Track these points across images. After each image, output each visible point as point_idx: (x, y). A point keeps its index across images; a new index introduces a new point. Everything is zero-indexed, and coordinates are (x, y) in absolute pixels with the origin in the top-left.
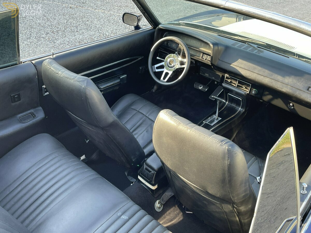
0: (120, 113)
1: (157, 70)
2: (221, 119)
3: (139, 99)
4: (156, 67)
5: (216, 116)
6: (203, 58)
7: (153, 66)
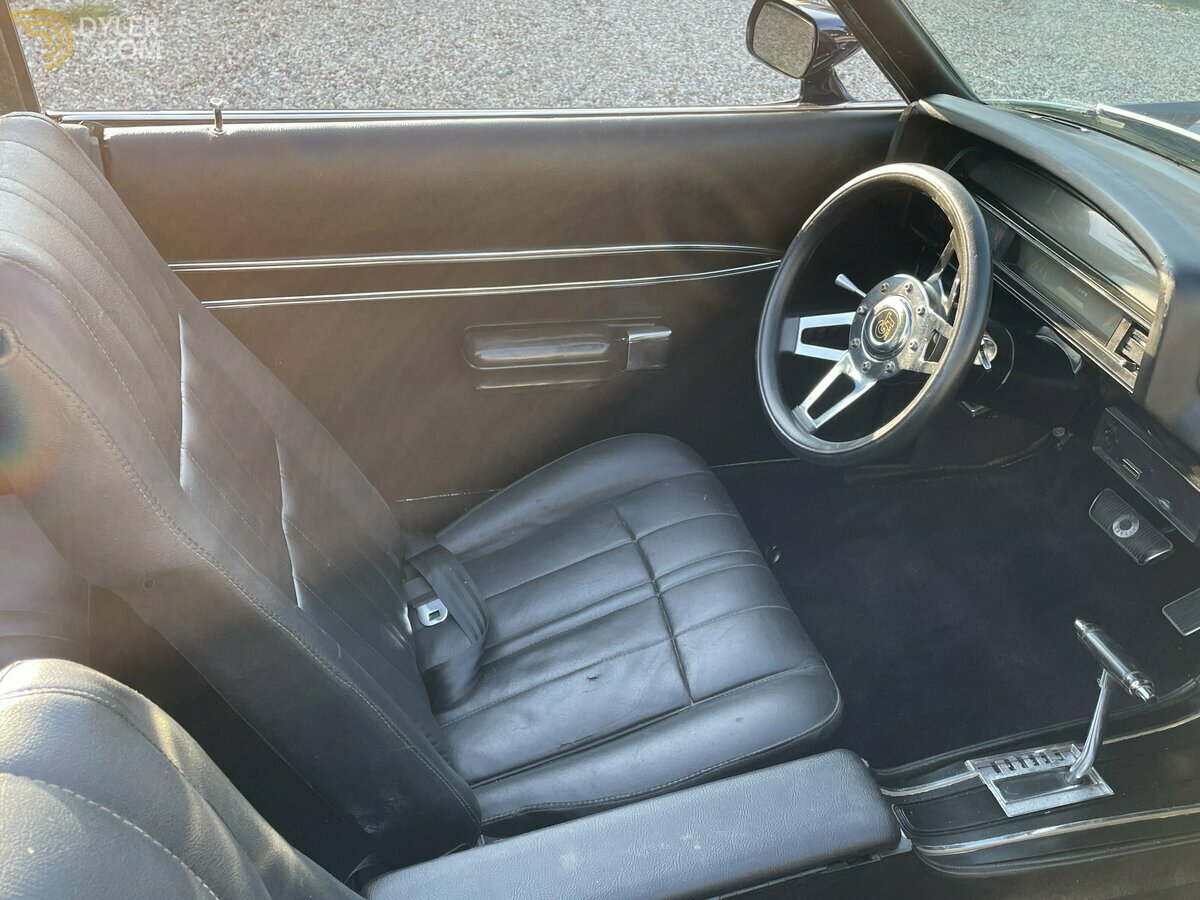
0: (549, 521)
1: (803, 350)
2: (1107, 790)
3: (695, 474)
4: (804, 331)
5: (1081, 758)
6: (1124, 351)
7: (789, 322)
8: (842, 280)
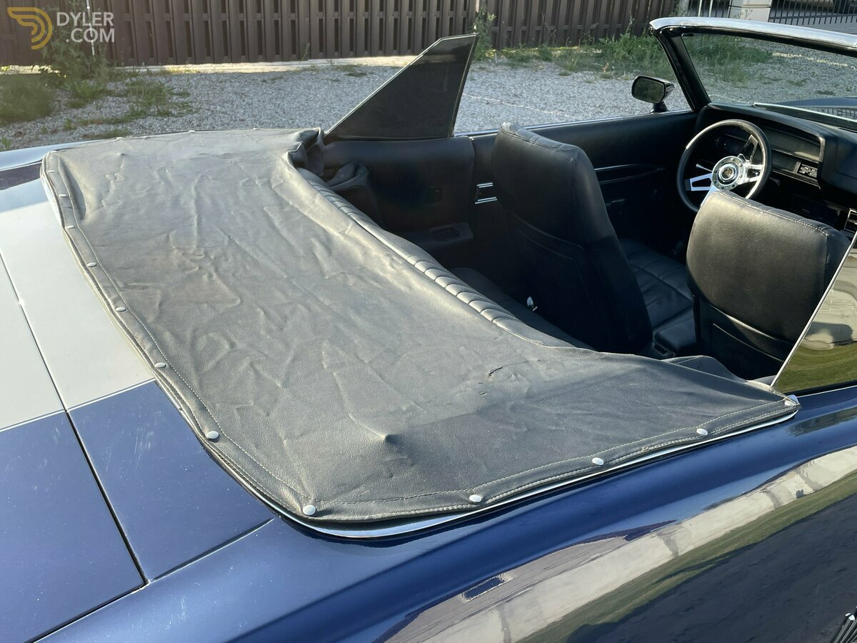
1: (693, 189)
4: (693, 183)
6: (800, 171)
7: (686, 181)
8: (697, 165)
